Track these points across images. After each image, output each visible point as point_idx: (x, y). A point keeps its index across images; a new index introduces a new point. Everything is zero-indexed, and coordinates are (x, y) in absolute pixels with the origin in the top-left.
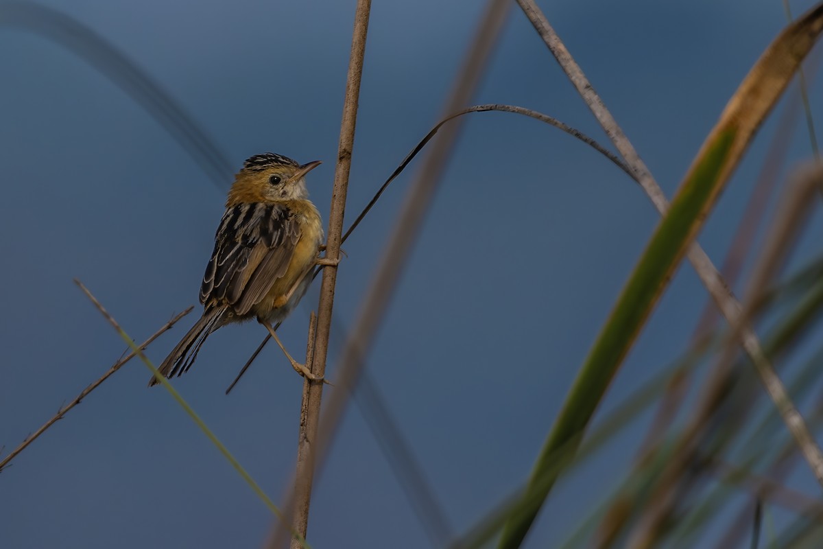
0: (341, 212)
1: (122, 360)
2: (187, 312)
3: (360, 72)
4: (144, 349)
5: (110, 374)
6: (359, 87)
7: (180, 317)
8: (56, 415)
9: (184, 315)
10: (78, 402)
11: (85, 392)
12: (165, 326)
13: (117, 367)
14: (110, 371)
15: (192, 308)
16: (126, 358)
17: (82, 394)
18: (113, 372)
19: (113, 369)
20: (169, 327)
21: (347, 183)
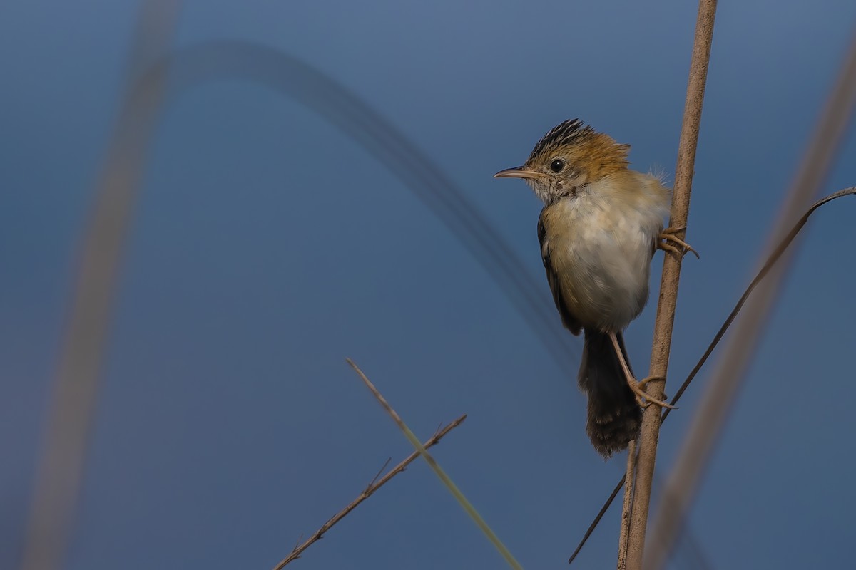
0: (670, 315)
1: (375, 485)
2: (458, 423)
3: (696, 138)
4: (402, 470)
5: (360, 502)
6: (694, 156)
7: (449, 429)
8: (291, 555)
9: (455, 426)
10: (319, 537)
11: (328, 524)
12: (430, 441)
13: (369, 492)
14: (360, 498)
15: (464, 417)
16: (381, 481)
17: (324, 527)
18: (364, 499)
19: (363, 495)
20: (435, 442)
21: (677, 279)
